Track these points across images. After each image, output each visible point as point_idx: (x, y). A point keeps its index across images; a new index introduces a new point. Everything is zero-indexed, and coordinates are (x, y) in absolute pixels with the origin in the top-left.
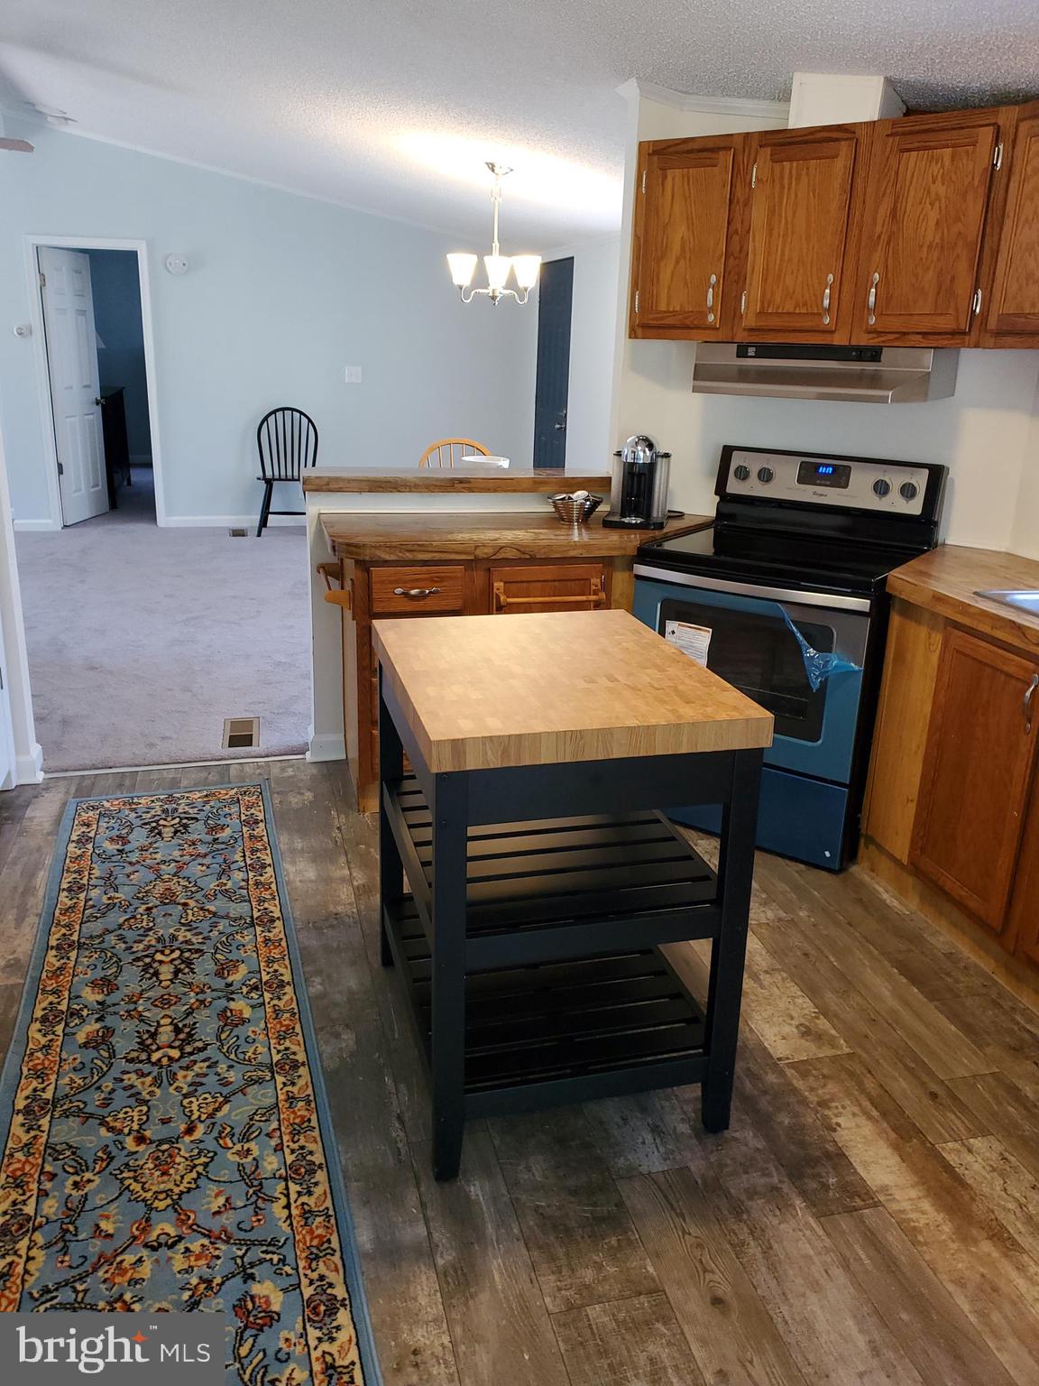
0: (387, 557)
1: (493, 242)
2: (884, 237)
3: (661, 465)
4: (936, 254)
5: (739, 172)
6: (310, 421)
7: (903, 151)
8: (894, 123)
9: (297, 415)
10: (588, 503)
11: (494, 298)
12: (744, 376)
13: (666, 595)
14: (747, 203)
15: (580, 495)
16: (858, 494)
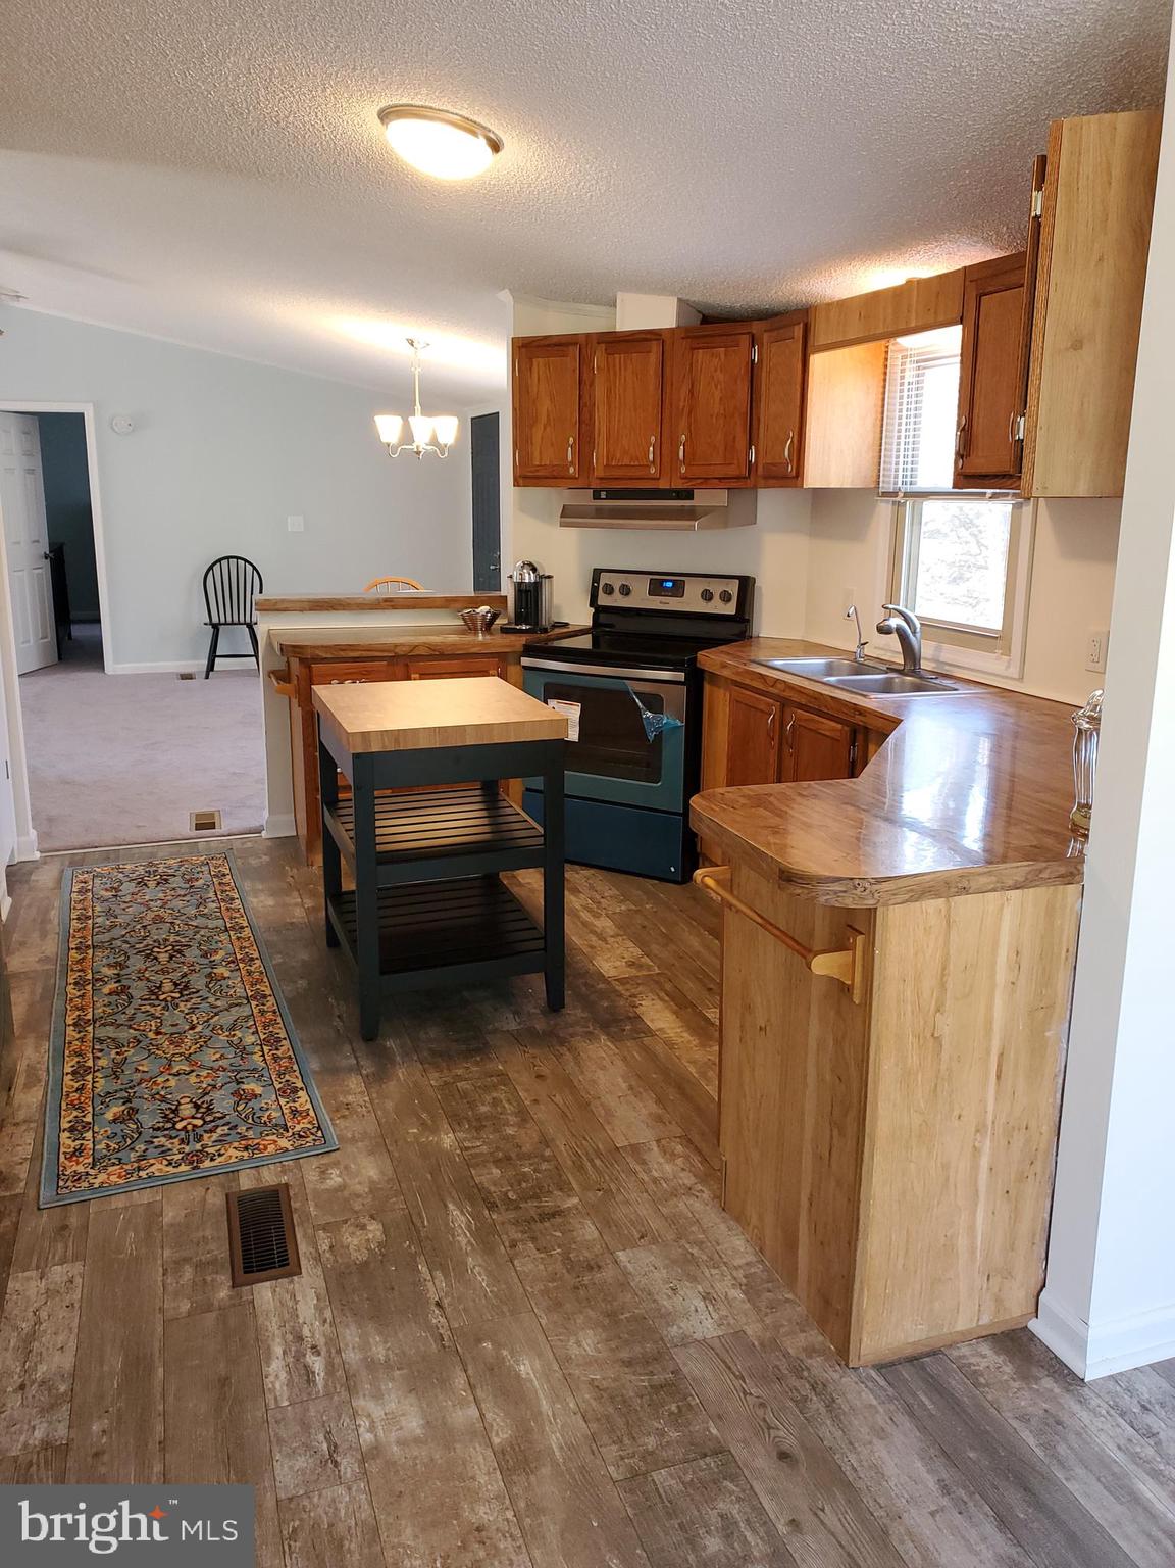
0: (325, 656)
1: (415, 405)
2: (686, 410)
3: (546, 583)
4: (721, 421)
5: (584, 362)
6: (254, 568)
7: (693, 349)
8: (688, 329)
9: (241, 563)
11: (418, 453)
12: (600, 513)
13: (547, 680)
14: (592, 384)
15: (484, 609)
16: (691, 601)
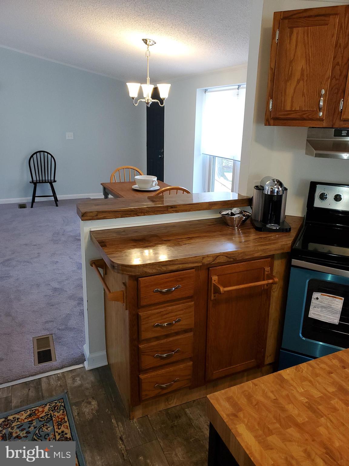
0: (150, 271)
1: (147, 78)
6: (52, 156)
9: (46, 154)
10: (244, 218)
11: (148, 103)
